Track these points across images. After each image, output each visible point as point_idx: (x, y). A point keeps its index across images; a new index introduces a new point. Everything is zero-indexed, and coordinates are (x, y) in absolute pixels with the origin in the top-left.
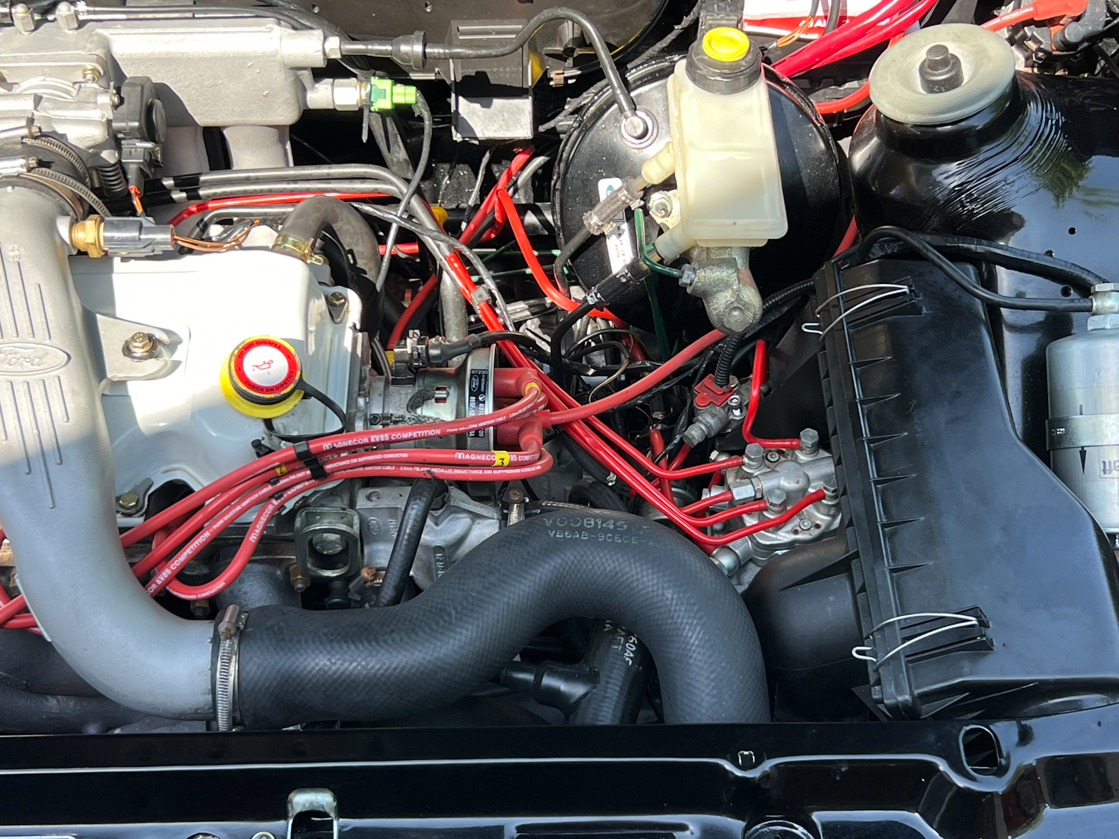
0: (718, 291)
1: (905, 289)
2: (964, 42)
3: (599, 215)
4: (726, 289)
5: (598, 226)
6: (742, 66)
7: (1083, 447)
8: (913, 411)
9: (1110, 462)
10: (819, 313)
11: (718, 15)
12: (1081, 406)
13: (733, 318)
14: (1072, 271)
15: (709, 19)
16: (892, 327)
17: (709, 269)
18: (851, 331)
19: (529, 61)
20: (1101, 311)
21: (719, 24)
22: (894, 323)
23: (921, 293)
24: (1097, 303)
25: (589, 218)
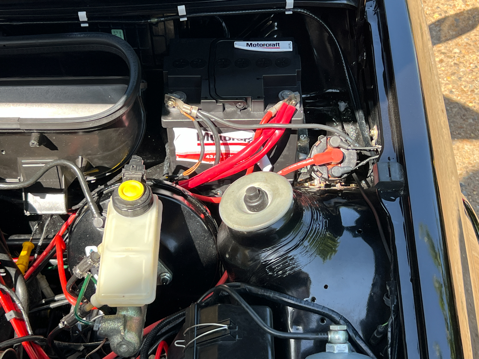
0: (113, 335)
1: (226, 327)
2: (269, 183)
3: (80, 270)
4: (118, 334)
5: (80, 274)
6: (139, 203)
10: (185, 334)
11: (131, 172)
13: (122, 349)
14: (324, 311)
15: (127, 174)
16: (220, 348)
17: (108, 323)
18: (198, 348)
19: (62, 176)
20: (333, 341)
21: (131, 177)
22: (220, 345)
23: (237, 327)
24: (331, 336)
25: (75, 270)
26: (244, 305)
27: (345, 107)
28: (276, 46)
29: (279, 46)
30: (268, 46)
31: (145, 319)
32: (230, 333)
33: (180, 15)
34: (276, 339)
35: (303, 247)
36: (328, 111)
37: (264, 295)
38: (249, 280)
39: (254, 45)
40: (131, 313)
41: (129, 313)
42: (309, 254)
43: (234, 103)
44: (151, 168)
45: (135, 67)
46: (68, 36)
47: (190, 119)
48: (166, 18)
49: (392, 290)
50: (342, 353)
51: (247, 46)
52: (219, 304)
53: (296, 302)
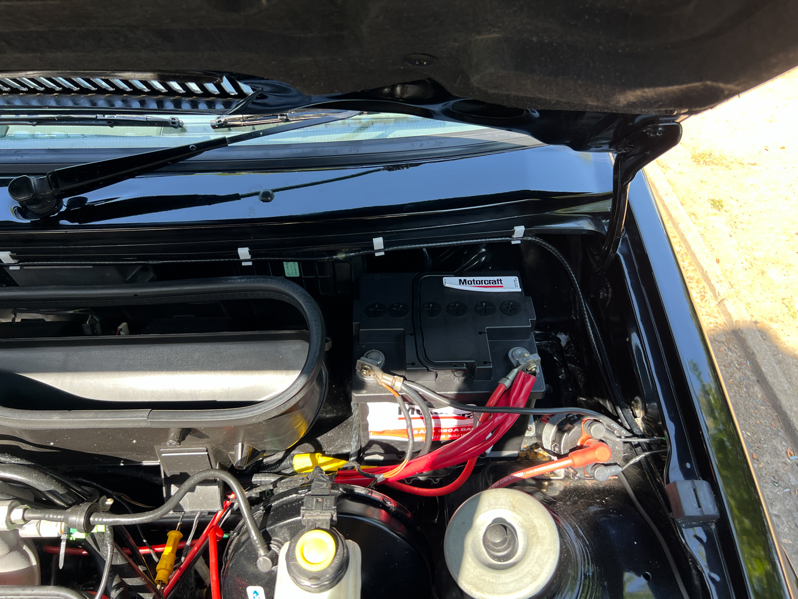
6: (328, 573)
11: (315, 511)
15: (308, 516)
19: (216, 464)
21: (315, 520)
27: (566, 341)
28: (498, 283)
29: (501, 283)
30: (488, 283)
33: (375, 249)
36: (547, 347)
39: (468, 281)
43: (452, 371)
44: (332, 430)
45: (317, 328)
46: (223, 281)
47: (391, 393)
48: (357, 253)
51: (460, 284)
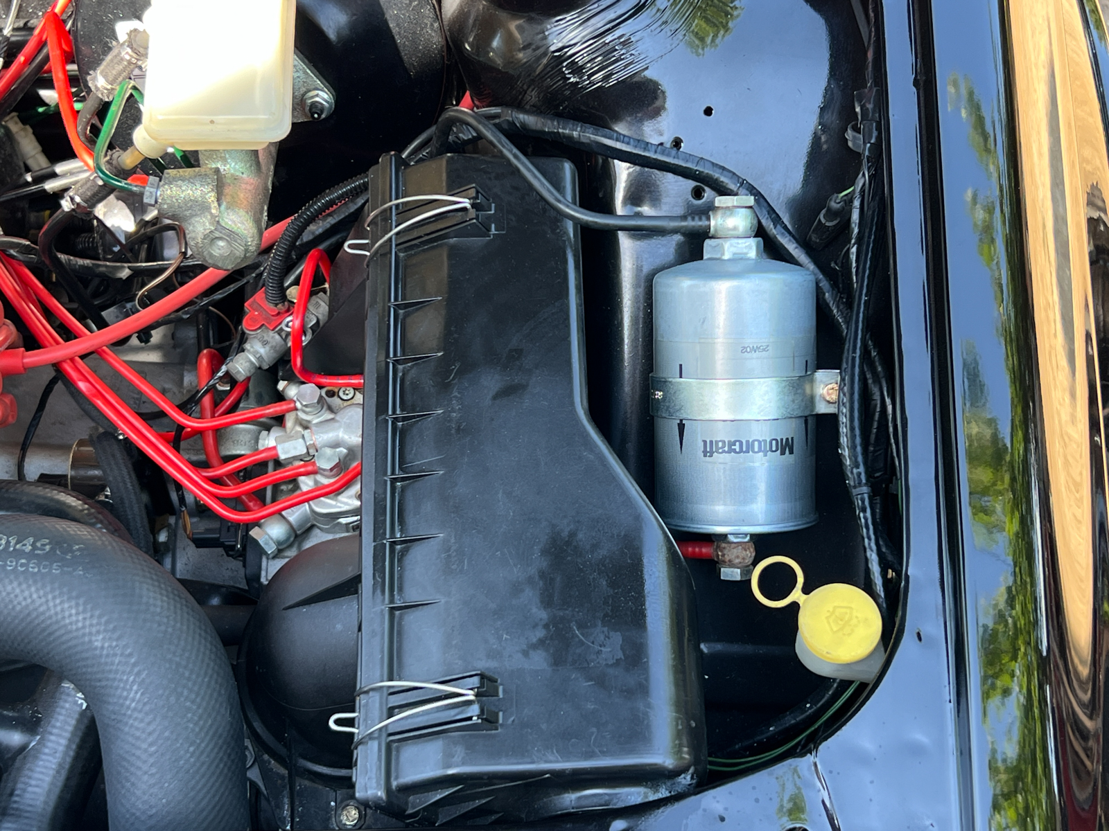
0: (192, 216)
1: (466, 203)
3: (105, 77)
4: (203, 213)
5: (107, 89)
7: (681, 420)
8: (453, 379)
9: (711, 442)
10: (368, 226)
12: (681, 366)
13: (217, 251)
14: (701, 170)
16: (454, 252)
17: (177, 186)
18: (401, 255)
20: (720, 234)
22: (452, 248)
23: (493, 205)
24: (715, 222)
25: (94, 79)
26: (510, 152)
31: (270, 188)
32: (477, 218)
34: (586, 231)
35: (655, 10)
37: (558, 132)
38: (522, 99)
40: (234, 168)
41: (228, 166)
42: (668, 30)
49: (868, 109)
50: (741, 259)
52: (449, 155)
53: (636, 147)
